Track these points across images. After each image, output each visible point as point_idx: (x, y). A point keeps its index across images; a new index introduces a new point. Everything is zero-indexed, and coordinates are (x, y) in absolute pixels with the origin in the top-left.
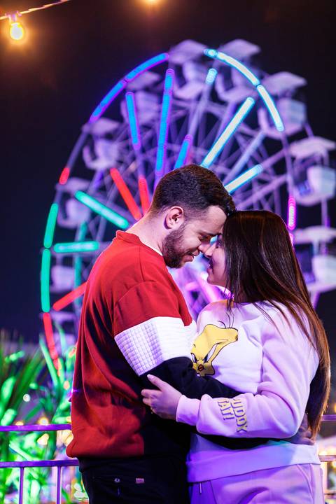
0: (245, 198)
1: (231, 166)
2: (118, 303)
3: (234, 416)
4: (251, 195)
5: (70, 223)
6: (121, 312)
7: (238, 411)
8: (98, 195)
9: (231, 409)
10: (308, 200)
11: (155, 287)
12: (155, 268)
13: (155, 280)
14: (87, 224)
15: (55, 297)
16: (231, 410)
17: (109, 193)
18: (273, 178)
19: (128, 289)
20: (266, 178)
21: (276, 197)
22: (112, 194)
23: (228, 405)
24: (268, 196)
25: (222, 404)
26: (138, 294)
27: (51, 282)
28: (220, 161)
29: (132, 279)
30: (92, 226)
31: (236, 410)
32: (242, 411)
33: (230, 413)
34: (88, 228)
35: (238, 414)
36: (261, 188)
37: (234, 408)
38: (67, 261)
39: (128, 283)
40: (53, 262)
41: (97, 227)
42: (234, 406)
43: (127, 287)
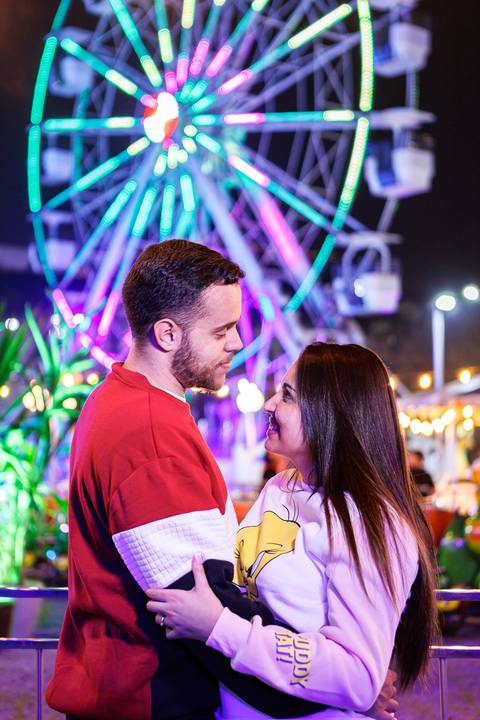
0: (303, 65)
1: (285, 18)
2: (117, 488)
3: (292, 659)
4: (311, 59)
5: (66, 91)
6: (122, 502)
7: (301, 655)
8: (104, 51)
9: (292, 648)
10: (389, 70)
11: (175, 465)
12: (175, 432)
13: (175, 454)
14: (89, 93)
15: (49, 191)
16: (291, 650)
17: (118, 50)
18: (342, 37)
19: (134, 468)
20: (334, 36)
21: (346, 63)
22: (122, 51)
23: (289, 641)
24: (335, 62)
25: (281, 638)
26: (150, 477)
27: (42, 171)
28: (272, 10)
29: (140, 453)
30: (96, 94)
31: (299, 652)
32: (306, 656)
33: (289, 655)
34: (90, 98)
35: (299, 659)
36: (325, 51)
37: (296, 647)
38: (63, 142)
39: (134, 460)
40: (45, 143)
41: (103, 95)
42: (298, 645)
43: (132, 466)
